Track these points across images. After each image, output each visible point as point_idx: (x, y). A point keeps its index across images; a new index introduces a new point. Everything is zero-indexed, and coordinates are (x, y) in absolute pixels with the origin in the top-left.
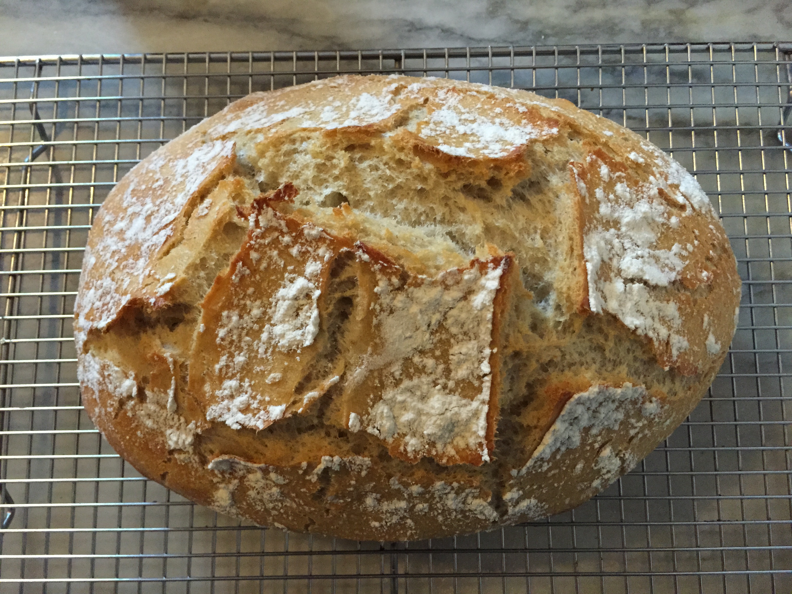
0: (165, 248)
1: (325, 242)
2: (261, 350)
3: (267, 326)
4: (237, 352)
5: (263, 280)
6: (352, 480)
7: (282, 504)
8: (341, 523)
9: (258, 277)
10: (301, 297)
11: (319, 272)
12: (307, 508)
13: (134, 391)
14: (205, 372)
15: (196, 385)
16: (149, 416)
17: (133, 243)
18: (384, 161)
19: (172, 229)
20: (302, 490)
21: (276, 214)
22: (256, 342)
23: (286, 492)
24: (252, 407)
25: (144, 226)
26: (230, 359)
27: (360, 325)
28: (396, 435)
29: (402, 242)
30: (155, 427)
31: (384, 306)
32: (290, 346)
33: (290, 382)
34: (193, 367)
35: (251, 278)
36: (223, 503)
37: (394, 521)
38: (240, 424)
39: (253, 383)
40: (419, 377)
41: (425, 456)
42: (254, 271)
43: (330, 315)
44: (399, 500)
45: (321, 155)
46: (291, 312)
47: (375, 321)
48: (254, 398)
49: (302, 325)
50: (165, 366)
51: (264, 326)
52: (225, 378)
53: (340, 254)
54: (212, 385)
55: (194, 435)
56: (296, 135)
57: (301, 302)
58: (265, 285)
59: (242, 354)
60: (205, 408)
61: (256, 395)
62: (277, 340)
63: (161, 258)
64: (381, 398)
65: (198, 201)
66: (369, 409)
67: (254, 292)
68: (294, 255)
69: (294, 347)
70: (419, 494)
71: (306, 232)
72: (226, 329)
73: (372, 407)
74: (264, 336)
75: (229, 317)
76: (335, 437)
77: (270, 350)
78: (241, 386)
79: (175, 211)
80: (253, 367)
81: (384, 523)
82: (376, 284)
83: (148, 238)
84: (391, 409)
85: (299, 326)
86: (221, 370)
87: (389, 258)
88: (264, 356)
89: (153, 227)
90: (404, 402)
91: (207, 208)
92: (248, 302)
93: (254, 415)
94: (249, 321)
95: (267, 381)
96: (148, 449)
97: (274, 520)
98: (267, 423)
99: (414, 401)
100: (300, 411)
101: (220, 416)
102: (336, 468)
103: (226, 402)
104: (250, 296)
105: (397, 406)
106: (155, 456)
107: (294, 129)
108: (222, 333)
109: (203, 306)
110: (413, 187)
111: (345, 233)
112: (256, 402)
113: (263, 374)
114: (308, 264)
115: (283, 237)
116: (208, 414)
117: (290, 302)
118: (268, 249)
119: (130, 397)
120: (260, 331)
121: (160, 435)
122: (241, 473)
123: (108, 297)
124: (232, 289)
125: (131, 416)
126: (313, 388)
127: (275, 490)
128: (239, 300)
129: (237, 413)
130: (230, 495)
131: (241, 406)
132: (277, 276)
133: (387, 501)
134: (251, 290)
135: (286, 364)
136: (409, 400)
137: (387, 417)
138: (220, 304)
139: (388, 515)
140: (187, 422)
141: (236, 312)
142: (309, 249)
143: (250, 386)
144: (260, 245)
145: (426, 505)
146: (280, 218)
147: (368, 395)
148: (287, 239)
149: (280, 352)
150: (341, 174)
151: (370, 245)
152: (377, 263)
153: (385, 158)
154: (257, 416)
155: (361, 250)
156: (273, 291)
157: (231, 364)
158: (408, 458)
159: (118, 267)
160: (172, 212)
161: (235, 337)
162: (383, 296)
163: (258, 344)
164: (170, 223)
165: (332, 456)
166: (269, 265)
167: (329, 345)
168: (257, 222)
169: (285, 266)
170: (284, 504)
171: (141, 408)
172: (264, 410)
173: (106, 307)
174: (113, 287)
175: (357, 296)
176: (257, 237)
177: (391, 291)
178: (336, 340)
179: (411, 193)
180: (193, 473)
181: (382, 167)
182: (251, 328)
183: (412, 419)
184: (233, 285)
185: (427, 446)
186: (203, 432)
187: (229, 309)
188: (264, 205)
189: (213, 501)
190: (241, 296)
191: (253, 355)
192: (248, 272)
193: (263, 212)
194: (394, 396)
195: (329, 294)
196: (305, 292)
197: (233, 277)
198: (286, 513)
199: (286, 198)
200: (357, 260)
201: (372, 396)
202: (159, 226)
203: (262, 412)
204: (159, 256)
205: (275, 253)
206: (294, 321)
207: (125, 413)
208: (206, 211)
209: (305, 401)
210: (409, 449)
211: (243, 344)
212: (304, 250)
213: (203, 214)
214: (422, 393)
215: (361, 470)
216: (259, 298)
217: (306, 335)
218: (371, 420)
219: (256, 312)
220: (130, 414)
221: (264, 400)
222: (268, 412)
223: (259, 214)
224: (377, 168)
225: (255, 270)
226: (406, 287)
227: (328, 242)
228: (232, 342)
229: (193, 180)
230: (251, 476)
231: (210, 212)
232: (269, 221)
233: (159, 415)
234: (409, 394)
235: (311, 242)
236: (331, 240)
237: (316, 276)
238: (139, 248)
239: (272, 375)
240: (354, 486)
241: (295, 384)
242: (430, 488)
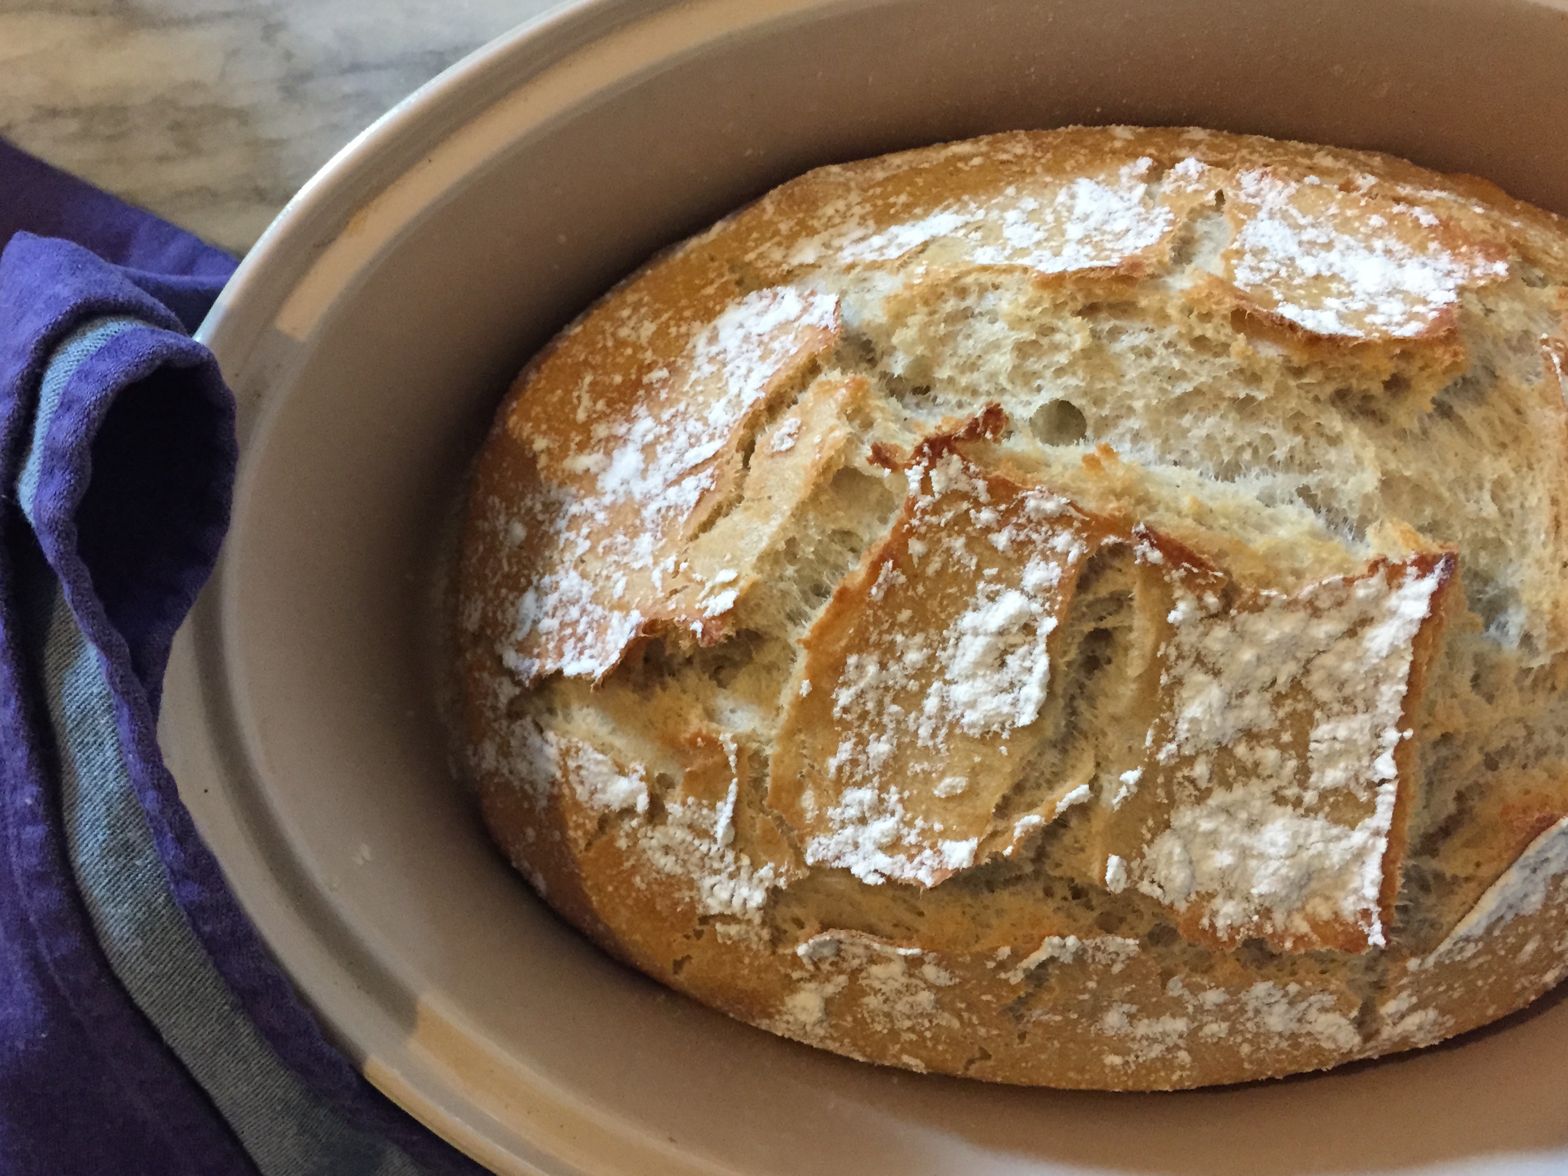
0: (703, 516)
1: (1070, 525)
2: (924, 732)
3: (936, 685)
4: (875, 735)
5: (930, 594)
6: (1091, 980)
7: (931, 1021)
8: (1043, 1057)
9: (920, 589)
10: (1015, 629)
11: (1055, 582)
12: (982, 1031)
13: (642, 803)
14: (804, 771)
15: (784, 795)
16: (667, 850)
17: (621, 500)
18: (1166, 340)
19: (712, 476)
20: (985, 998)
21: (967, 468)
22: (913, 715)
23: (947, 999)
24: (905, 842)
25: (642, 466)
26: (860, 747)
27: (1134, 686)
28: (1193, 897)
29: (1223, 522)
30: (679, 870)
31: (1186, 648)
32: (987, 725)
33: (985, 794)
34: (779, 760)
35: (907, 590)
36: (803, 1017)
37: (1153, 1055)
38: (883, 875)
39: (906, 794)
40: (1245, 785)
41: (1250, 937)
42: (914, 578)
43: (1069, 664)
44: (1173, 1016)
45: (1028, 325)
46: (990, 660)
47: (1164, 679)
48: (910, 824)
49: (1012, 685)
50: (717, 758)
51: (929, 685)
52: (847, 784)
53: (1100, 549)
54: (818, 797)
55: (767, 889)
56: (969, 280)
57: (1012, 640)
58: (933, 605)
59: (883, 738)
60: (802, 840)
61: (914, 819)
62: (958, 712)
63: (695, 537)
64: (1167, 825)
65: (763, 419)
66: (1145, 847)
67: (912, 619)
68: (1000, 548)
69: (995, 727)
70: (1217, 1005)
71: (1031, 504)
72: (853, 690)
73: (1150, 843)
74: (931, 704)
75: (860, 667)
76: (1065, 899)
77: (944, 731)
78: (881, 801)
79: (712, 438)
80: (907, 763)
81: (1132, 1058)
82: (1172, 606)
83: (654, 492)
84: (1185, 847)
85: (1006, 685)
86: (840, 769)
87: (1205, 557)
88: (930, 743)
89: (664, 468)
90: (1214, 832)
91: (790, 435)
92: (899, 638)
93: (911, 858)
94: (899, 674)
95: (936, 792)
96: (653, 910)
97: (903, 1050)
98: (938, 874)
99: (1233, 831)
100: (1008, 851)
101: (838, 858)
102: (1067, 958)
103: (849, 831)
104: (902, 626)
105: (1199, 840)
106: (667, 924)
107: (963, 268)
108: (844, 697)
109: (807, 644)
110: (1228, 394)
111: (1112, 507)
112: (914, 832)
113: (927, 779)
114: (1030, 565)
115: (979, 511)
116: (809, 851)
117: (988, 639)
118: (944, 534)
119: (629, 811)
120: (923, 693)
121: (684, 886)
122: (856, 963)
123: (574, 612)
124: (870, 612)
125: (624, 847)
126: (1030, 807)
127: (925, 998)
128: (880, 634)
129: (873, 854)
130: (822, 1005)
131: (884, 840)
132: (960, 586)
133: (1148, 1017)
134: (905, 615)
135: (977, 759)
136: (1224, 829)
137: (1180, 862)
138: (843, 643)
139: (1145, 1043)
140: (755, 866)
141: (875, 657)
142: (1035, 536)
143: (901, 800)
144: (930, 526)
145: (1225, 1026)
146: (976, 475)
147: (1143, 820)
148: (986, 516)
149: (965, 737)
150: (1071, 364)
151: (1162, 531)
152: (1177, 567)
153: (1170, 332)
154: (917, 859)
155: (1146, 543)
156: (950, 616)
157: (862, 758)
158: (1216, 940)
159: (592, 549)
160: (705, 438)
161: (870, 706)
162: (1183, 631)
163: (917, 718)
164: (706, 462)
165: (1063, 937)
166: (945, 565)
167: (1063, 723)
168: (926, 484)
169: (979, 568)
170: (935, 1022)
171: (649, 834)
172: (931, 848)
173: (569, 631)
174: (587, 590)
175: (1130, 629)
176: (924, 512)
177: (1202, 619)
178: (1074, 712)
179: (1223, 405)
180: (747, 961)
181: (1160, 350)
182: (904, 688)
183: (1229, 866)
184: (871, 605)
185: (1256, 918)
186: (789, 886)
187: (860, 651)
188: (945, 451)
189: (779, 1012)
190: (886, 626)
191: (907, 740)
192: (902, 579)
193: (939, 462)
194: (1194, 822)
195: (1072, 625)
196: (1023, 621)
197: (874, 591)
198: (936, 1039)
199: (989, 435)
200: (1138, 562)
201: (1150, 822)
202: (678, 467)
203: (928, 852)
204: (690, 532)
205: (958, 543)
206: (997, 677)
207: (612, 840)
208: (789, 443)
209: (1017, 833)
210: (1220, 923)
211: (886, 719)
212: (1022, 537)
213: (784, 447)
214: (1250, 815)
215: (1114, 961)
216: (922, 630)
217: (1021, 703)
218: (1146, 868)
219: (914, 657)
220: (622, 843)
221: (931, 828)
222: (940, 852)
223: (932, 466)
224: (1148, 353)
225: (916, 576)
226: (1233, 612)
227: (1076, 524)
228: (864, 715)
229: (743, 371)
230: (876, 970)
231: (800, 445)
232: (950, 480)
233: (691, 849)
234: (1223, 818)
235: (1039, 523)
236: (1083, 522)
237: (1048, 590)
238: (637, 512)
239: (948, 781)
240: (1092, 992)
241: (997, 799)
242: (1242, 995)
